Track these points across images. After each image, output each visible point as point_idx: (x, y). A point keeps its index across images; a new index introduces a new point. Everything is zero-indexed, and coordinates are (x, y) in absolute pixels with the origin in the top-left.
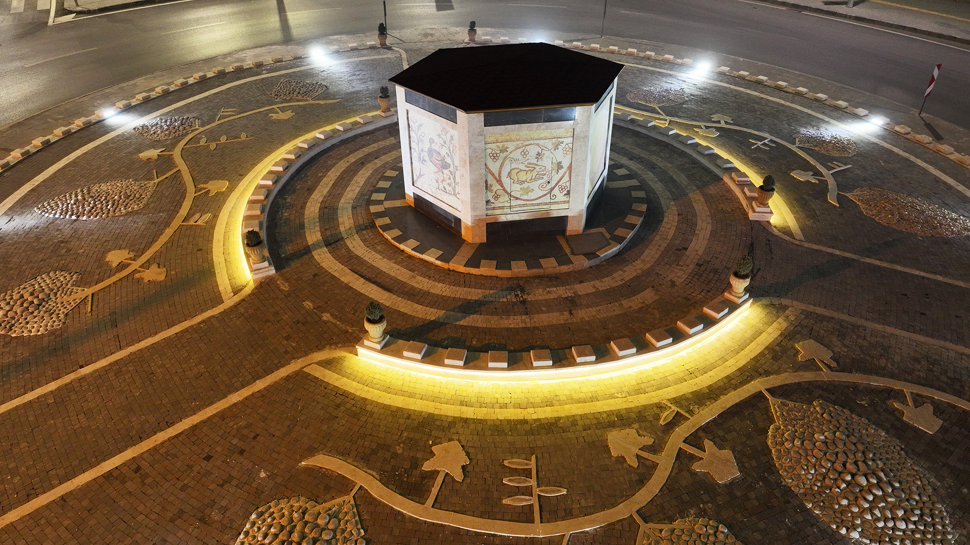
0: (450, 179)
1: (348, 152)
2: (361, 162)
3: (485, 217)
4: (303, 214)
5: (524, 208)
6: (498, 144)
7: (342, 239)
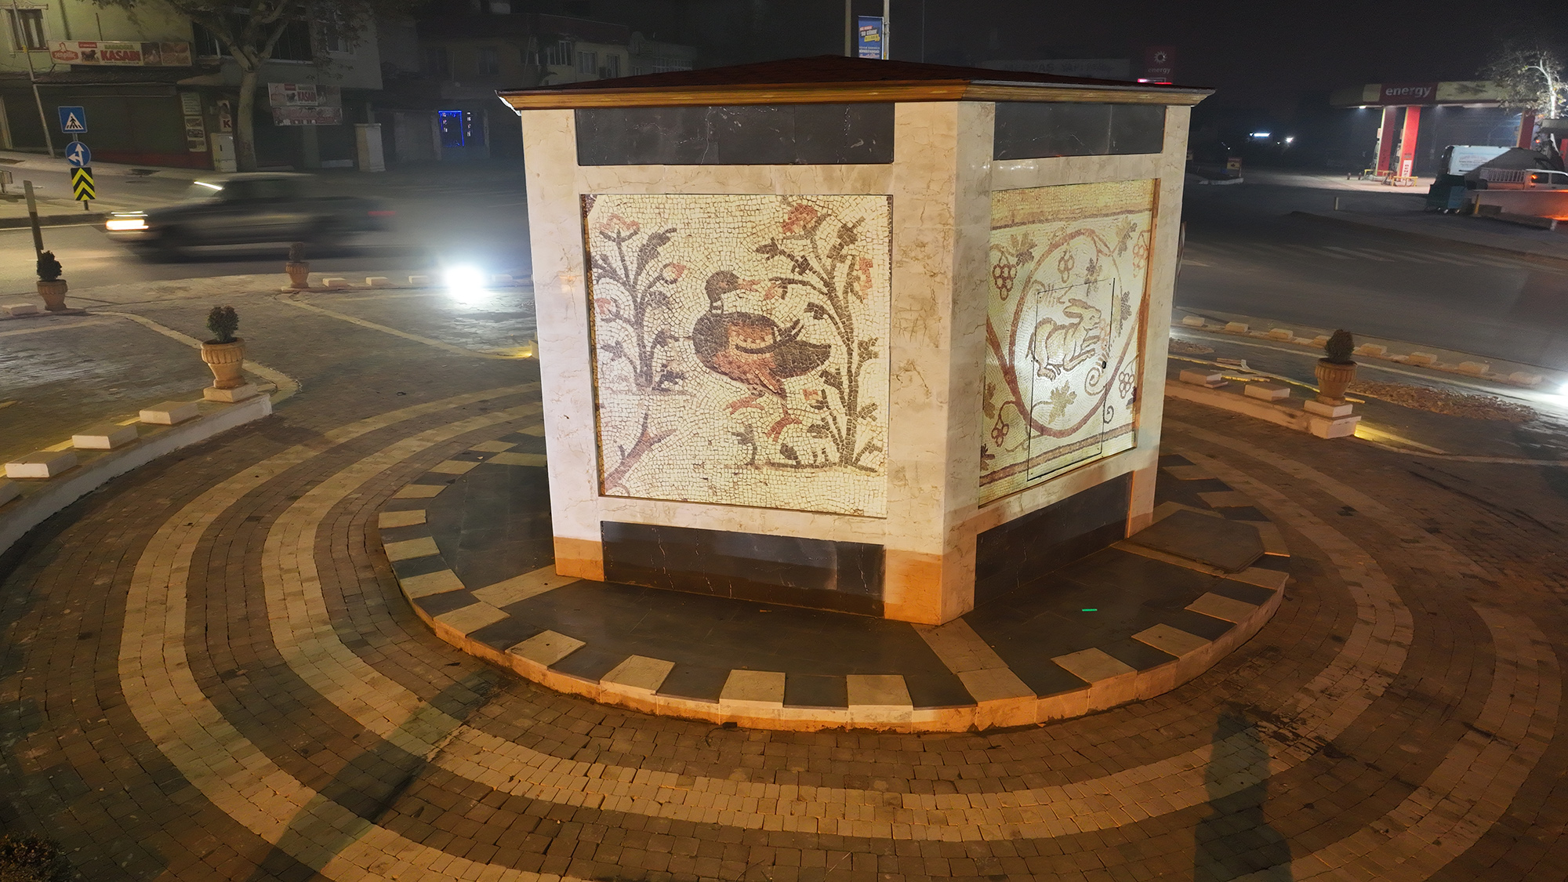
0: (822, 405)
1: (165, 502)
2: (243, 516)
3: (976, 512)
4: (133, 726)
5: (1054, 464)
6: (1014, 230)
7: (419, 762)
